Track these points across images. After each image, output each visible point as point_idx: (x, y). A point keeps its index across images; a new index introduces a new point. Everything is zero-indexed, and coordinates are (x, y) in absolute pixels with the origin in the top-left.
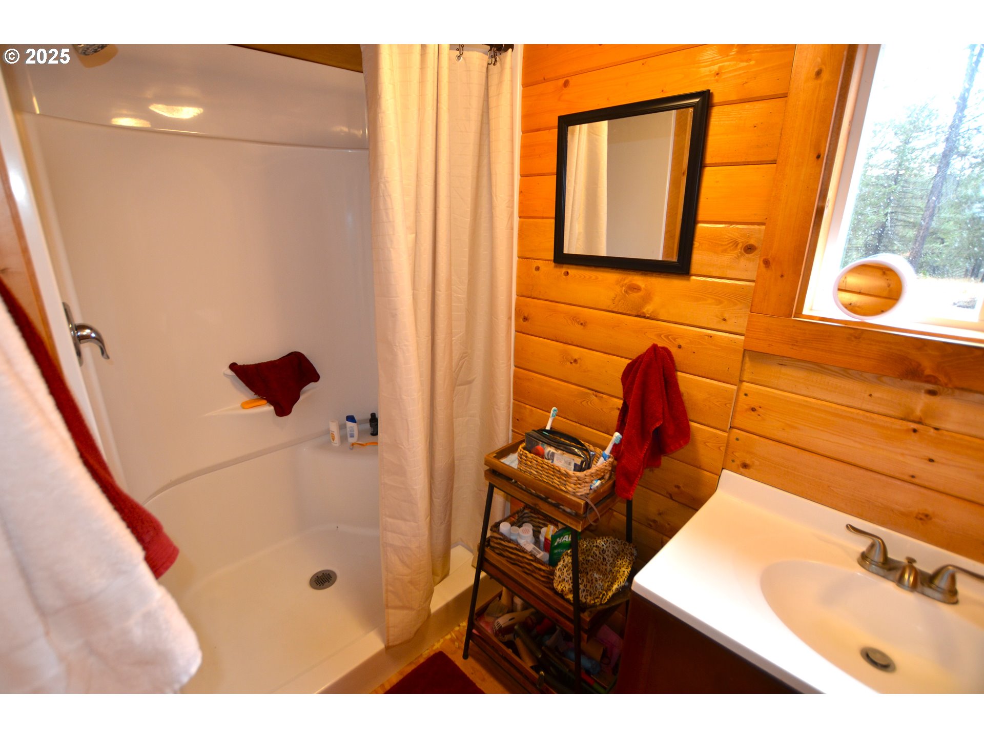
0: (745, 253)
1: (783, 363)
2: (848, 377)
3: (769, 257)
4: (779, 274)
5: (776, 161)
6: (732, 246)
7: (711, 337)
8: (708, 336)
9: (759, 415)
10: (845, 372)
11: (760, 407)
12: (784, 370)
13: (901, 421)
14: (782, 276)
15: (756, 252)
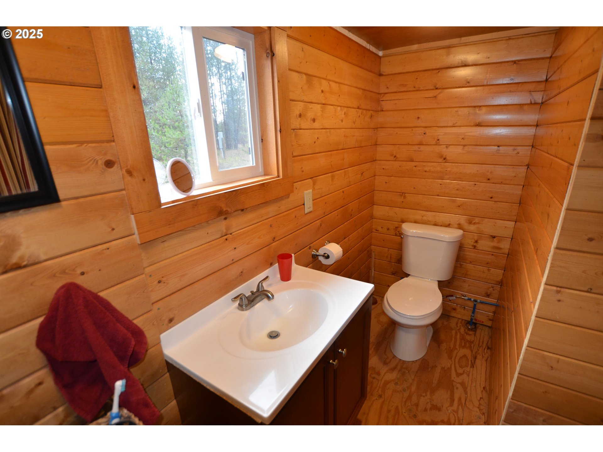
0: (107, 168)
1: (164, 240)
2: (196, 229)
3: (129, 167)
4: (141, 178)
5: (101, 86)
6: (93, 164)
7: (108, 249)
8: (105, 249)
9: (164, 283)
10: (195, 227)
11: (163, 277)
12: (166, 244)
13: (222, 238)
14: (144, 180)
15: (116, 166)
